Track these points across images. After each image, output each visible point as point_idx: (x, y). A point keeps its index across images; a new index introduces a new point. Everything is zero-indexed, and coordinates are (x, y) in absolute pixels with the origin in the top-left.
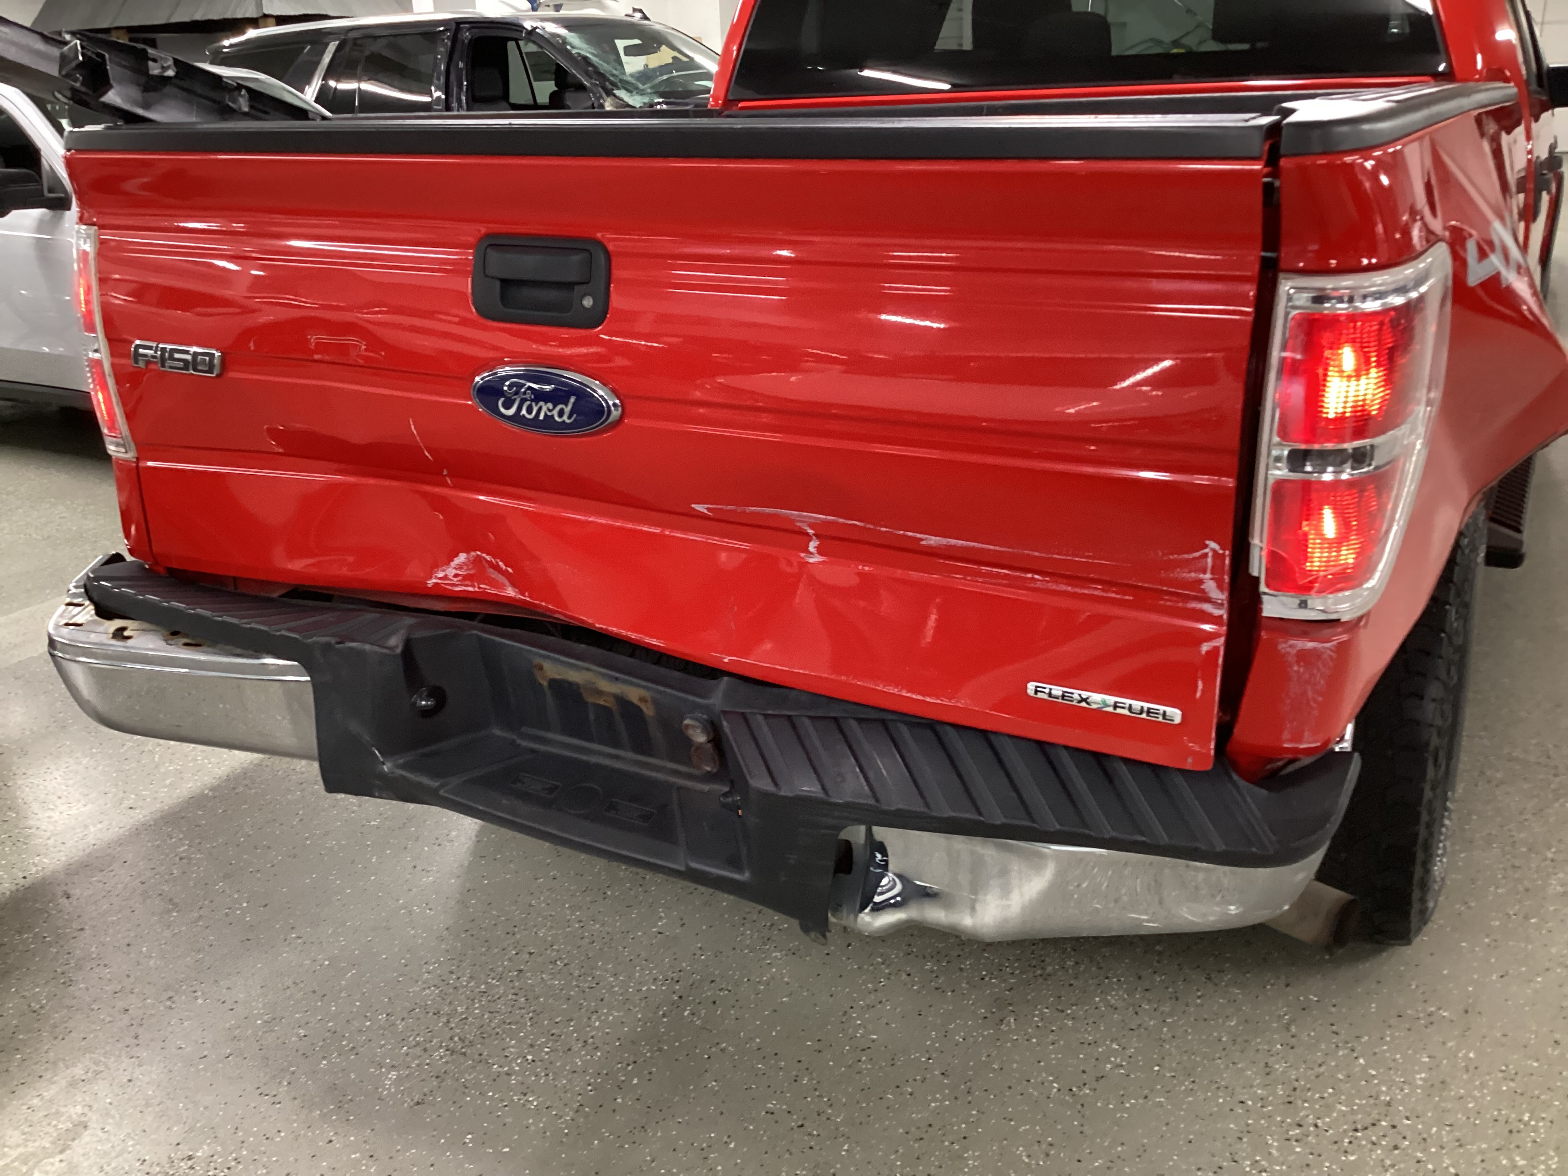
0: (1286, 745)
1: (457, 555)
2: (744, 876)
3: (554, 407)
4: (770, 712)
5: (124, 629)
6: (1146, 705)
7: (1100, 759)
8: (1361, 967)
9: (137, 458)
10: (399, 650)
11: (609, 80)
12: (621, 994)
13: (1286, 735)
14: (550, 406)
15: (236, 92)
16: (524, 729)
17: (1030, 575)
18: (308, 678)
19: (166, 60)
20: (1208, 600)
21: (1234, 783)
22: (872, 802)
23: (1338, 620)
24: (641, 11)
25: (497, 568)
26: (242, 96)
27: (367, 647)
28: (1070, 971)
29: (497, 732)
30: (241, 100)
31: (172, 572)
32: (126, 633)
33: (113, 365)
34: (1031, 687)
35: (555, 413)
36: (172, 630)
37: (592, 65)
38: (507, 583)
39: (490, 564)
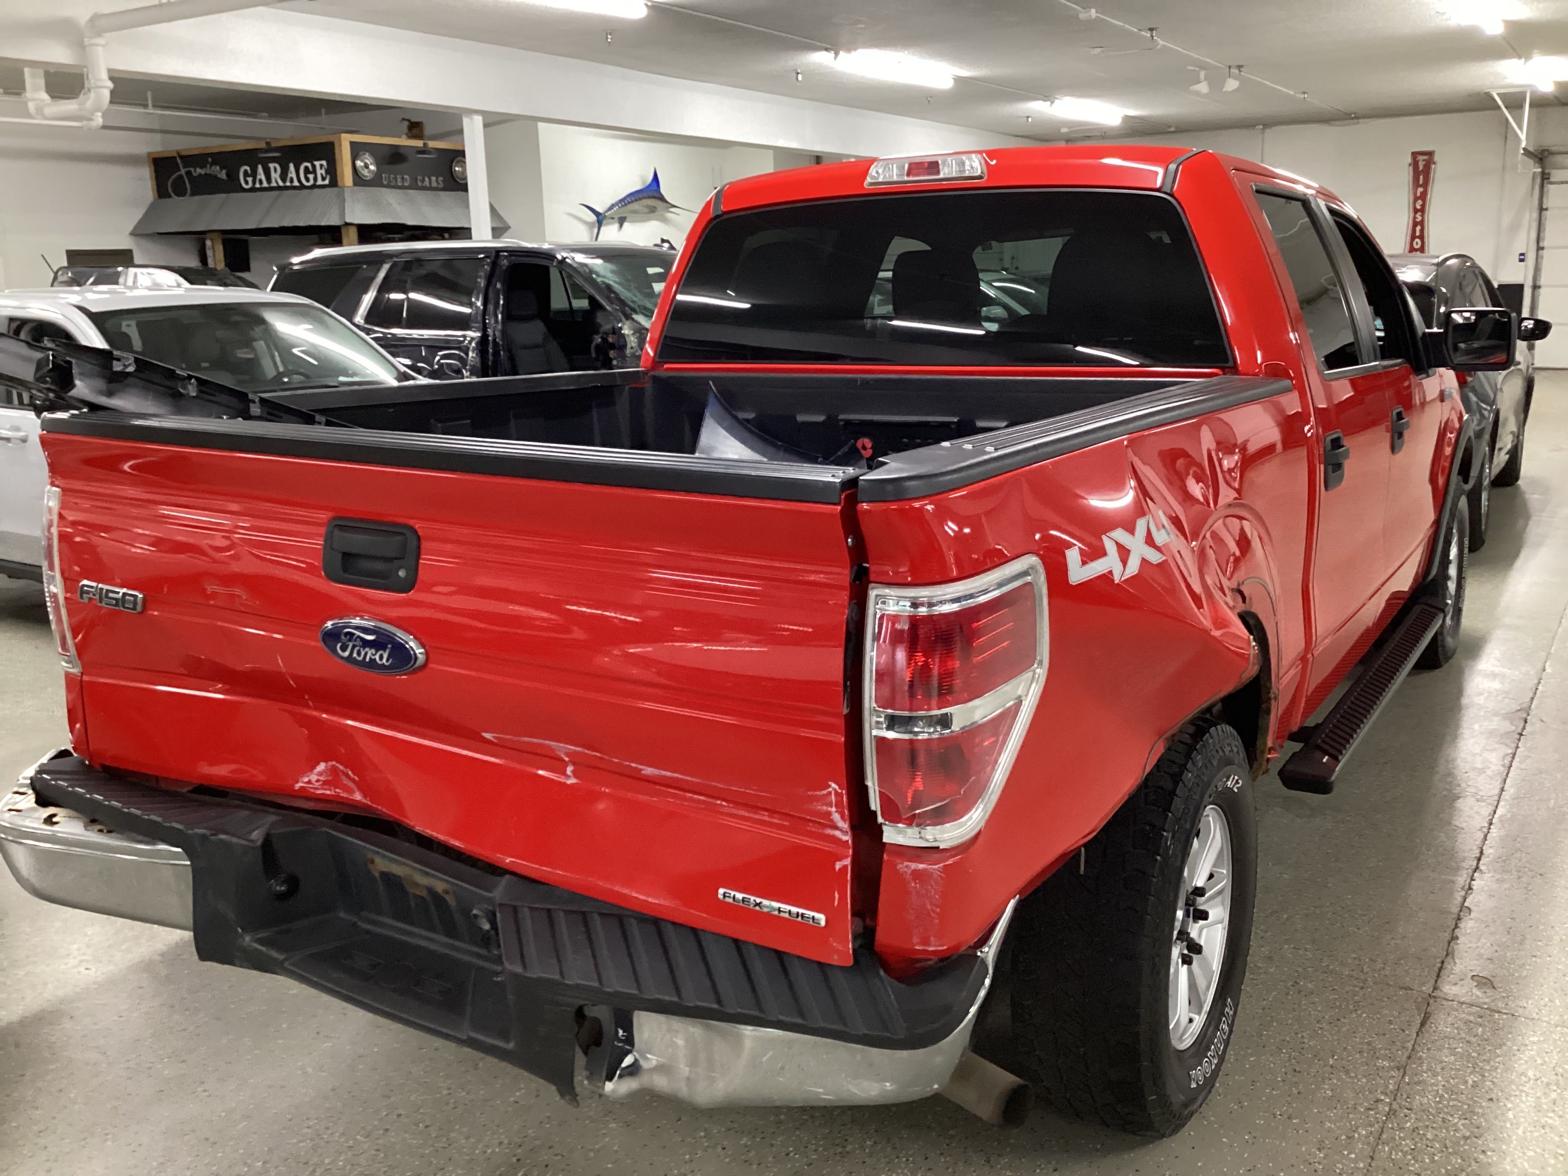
0: (917, 948)
1: (318, 764)
2: (511, 1046)
3: (376, 652)
4: (537, 906)
5: (54, 815)
6: (801, 911)
7: (780, 955)
8: (1126, 1156)
9: (82, 673)
10: (259, 843)
11: (629, 306)
12: (469, 1155)
13: (915, 940)
14: (373, 651)
15: (187, 381)
16: (363, 913)
17: (719, 802)
18: (188, 863)
19: (128, 359)
20: (836, 828)
21: (881, 978)
22: (596, 984)
23: (938, 848)
24: (668, 241)
25: (347, 776)
26: (191, 384)
27: (234, 840)
28: (867, 1150)
29: (342, 915)
30: (190, 387)
31: (105, 768)
32: (55, 820)
33: (66, 598)
34: (721, 891)
35: (377, 657)
36: (92, 818)
37: (614, 292)
38: (355, 789)
39: (343, 772)
